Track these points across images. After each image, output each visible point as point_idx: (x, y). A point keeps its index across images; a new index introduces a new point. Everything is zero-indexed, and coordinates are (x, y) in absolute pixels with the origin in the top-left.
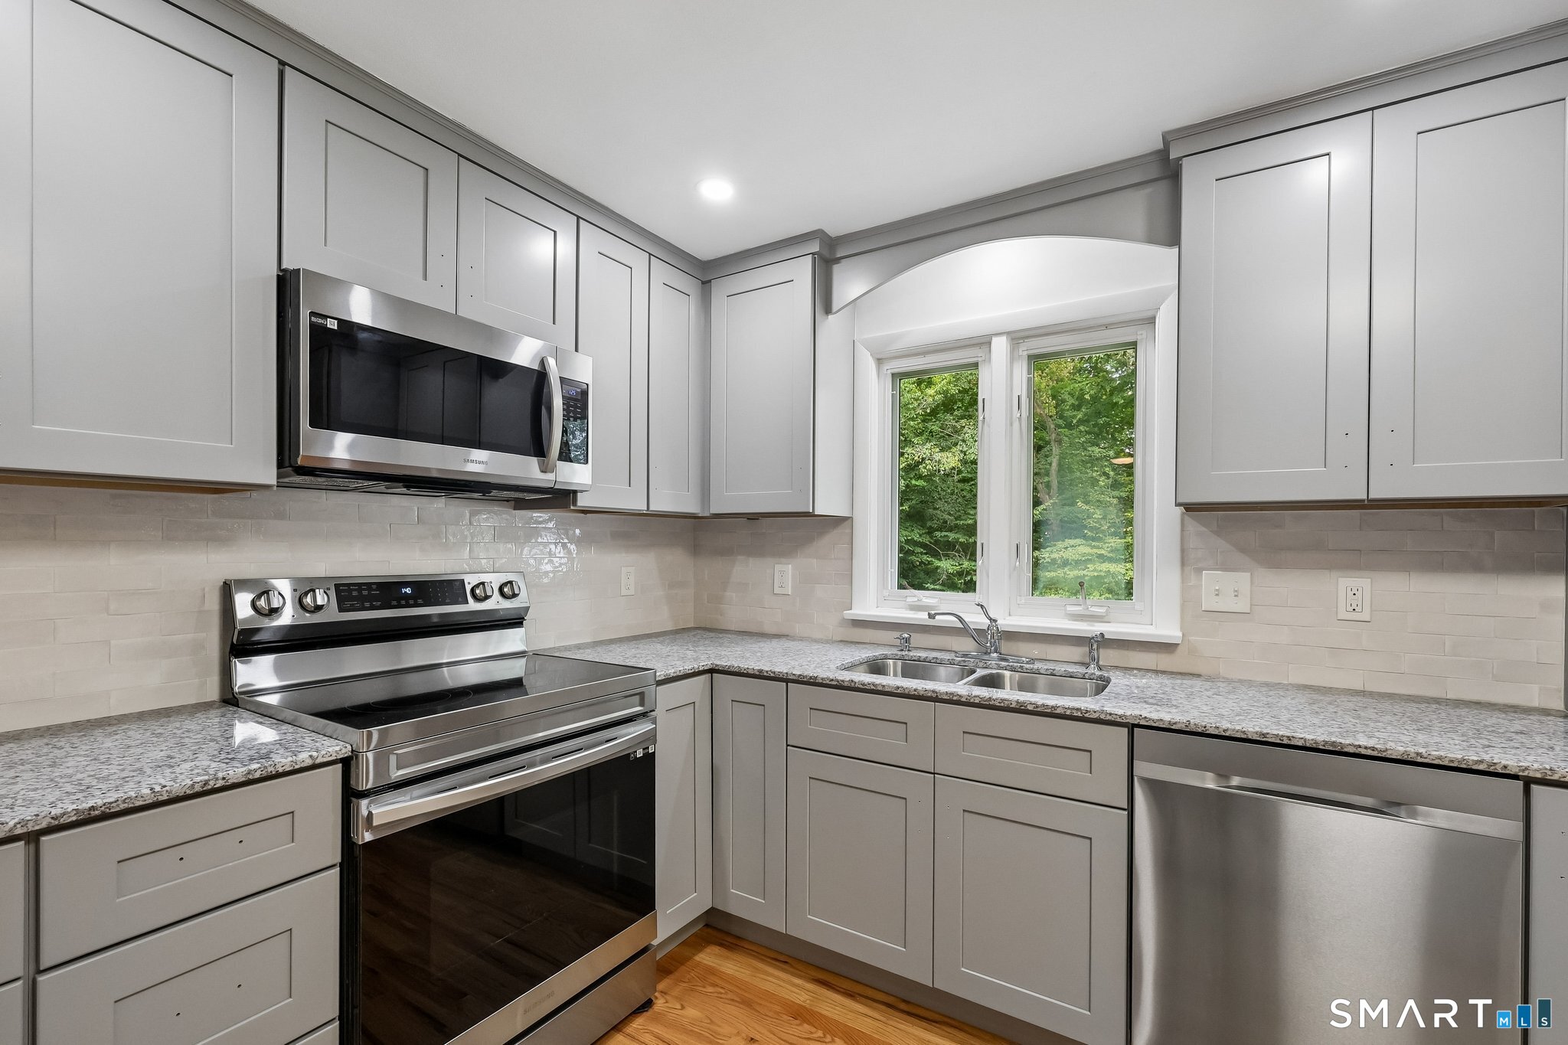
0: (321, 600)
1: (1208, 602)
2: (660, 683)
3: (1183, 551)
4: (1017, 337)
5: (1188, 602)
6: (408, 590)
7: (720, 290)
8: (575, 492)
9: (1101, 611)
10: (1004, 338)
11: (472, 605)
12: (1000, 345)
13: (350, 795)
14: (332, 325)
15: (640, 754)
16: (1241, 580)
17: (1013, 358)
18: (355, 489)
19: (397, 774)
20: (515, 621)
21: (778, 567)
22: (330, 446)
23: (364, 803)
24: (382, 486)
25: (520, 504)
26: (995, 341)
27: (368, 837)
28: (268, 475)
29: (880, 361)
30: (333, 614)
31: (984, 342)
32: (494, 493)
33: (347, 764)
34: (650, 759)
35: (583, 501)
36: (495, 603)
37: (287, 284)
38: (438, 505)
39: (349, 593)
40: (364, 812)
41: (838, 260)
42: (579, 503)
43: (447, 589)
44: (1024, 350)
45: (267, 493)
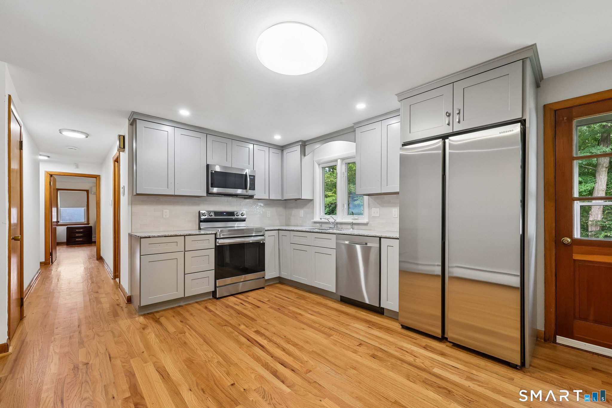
0: (212, 214)
1: (373, 215)
2: (266, 231)
3: (369, 204)
4: (343, 159)
5: (369, 215)
6: (225, 214)
7: (285, 152)
8: (253, 196)
9: (356, 218)
10: (340, 160)
11: (236, 217)
12: (339, 161)
13: (216, 238)
14: (213, 172)
15: (262, 242)
16: (378, 210)
17: (342, 163)
18: (217, 196)
19: (222, 237)
20: (244, 220)
21: (300, 211)
22: (213, 190)
23: (217, 240)
24: (221, 196)
25: (245, 198)
26: (338, 160)
27: (218, 245)
28: (205, 195)
29: (319, 165)
30: (213, 217)
31: (336, 161)
32: (238, 196)
33: (215, 234)
34: (264, 244)
35: (255, 197)
36: (240, 217)
37: (208, 166)
38: (230, 199)
39: (216, 213)
40: (218, 241)
41: (306, 145)
42: (254, 198)
43: (232, 214)
44: (344, 162)
45: (204, 197)
